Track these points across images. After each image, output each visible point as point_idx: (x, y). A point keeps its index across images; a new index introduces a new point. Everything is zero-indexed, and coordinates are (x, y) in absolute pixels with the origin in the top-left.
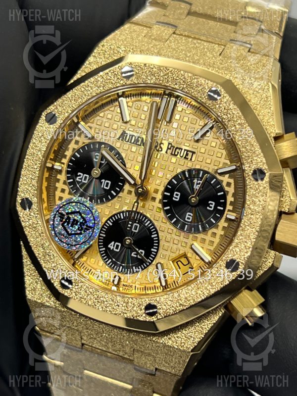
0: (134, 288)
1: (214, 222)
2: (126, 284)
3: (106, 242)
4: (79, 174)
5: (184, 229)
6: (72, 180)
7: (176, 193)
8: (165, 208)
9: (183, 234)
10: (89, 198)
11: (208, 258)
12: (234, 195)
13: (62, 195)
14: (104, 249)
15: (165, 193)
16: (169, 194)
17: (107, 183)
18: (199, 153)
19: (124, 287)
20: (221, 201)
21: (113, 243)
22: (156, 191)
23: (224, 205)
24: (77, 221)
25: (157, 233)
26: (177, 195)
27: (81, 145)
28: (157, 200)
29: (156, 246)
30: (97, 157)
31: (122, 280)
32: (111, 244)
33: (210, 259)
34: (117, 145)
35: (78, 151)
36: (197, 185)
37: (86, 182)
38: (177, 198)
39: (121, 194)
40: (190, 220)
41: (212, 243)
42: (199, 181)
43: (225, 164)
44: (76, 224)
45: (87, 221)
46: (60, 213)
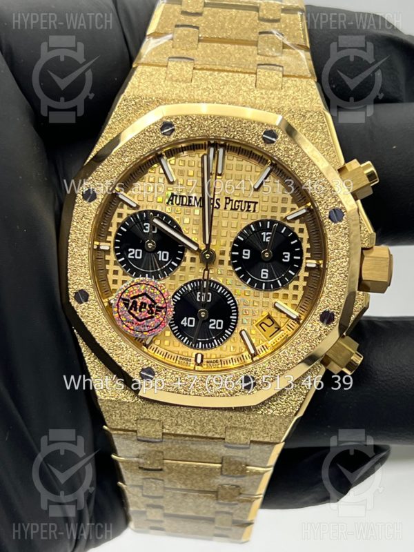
0: (220, 363)
1: (293, 274)
2: (210, 360)
3: (177, 319)
4: (130, 250)
5: (262, 288)
6: (123, 259)
7: (244, 251)
8: (237, 270)
9: (262, 293)
10: (147, 275)
11: (295, 314)
12: (309, 241)
13: (115, 277)
14: (177, 327)
15: (233, 253)
16: (237, 253)
17: (165, 255)
18: (261, 202)
19: (209, 364)
20: (296, 250)
21: (186, 318)
22: (223, 253)
23: (301, 253)
24: (145, 304)
25: (233, 298)
26: (246, 252)
27: (125, 216)
28: (226, 263)
29: (234, 312)
30: (147, 228)
31: (205, 357)
32: (183, 321)
33: (297, 314)
34: (168, 210)
35: (123, 225)
36: (266, 237)
37: (140, 257)
38: (247, 256)
39: (183, 264)
40: (266, 277)
41: (295, 296)
42: (267, 233)
43: (293, 209)
44: (145, 308)
45: (157, 301)
46: (124, 299)
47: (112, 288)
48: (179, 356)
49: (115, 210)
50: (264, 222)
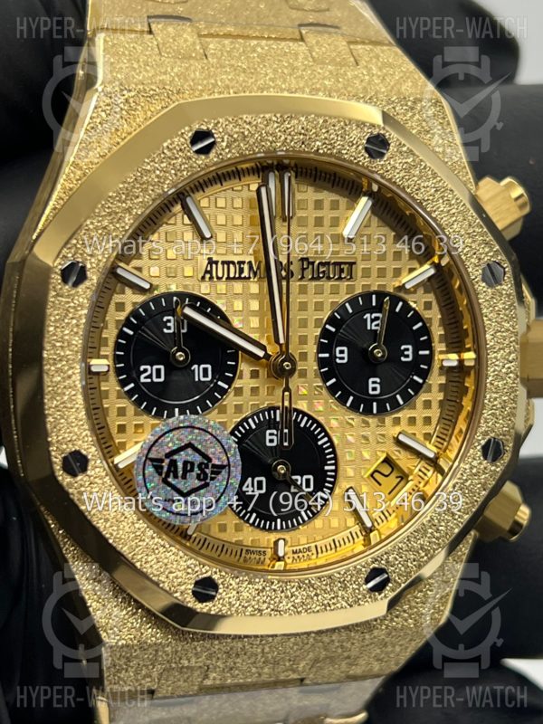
0: (314, 551)
1: (421, 381)
2: (298, 548)
4: (142, 368)
5: (372, 411)
6: (132, 385)
7: (338, 349)
8: (329, 384)
9: (370, 420)
10: (176, 410)
11: (431, 449)
12: (443, 323)
13: (121, 420)
15: (320, 355)
16: (327, 355)
17: (205, 370)
18: (360, 262)
19: (296, 556)
20: (422, 339)
21: (250, 479)
22: (304, 357)
23: (428, 345)
25: (327, 435)
26: (342, 352)
27: (129, 308)
28: (311, 374)
29: (330, 459)
30: (169, 324)
31: (288, 544)
32: (246, 485)
34: (204, 290)
35: (127, 323)
36: (373, 322)
37: (162, 379)
38: (343, 358)
39: (237, 383)
40: (378, 392)
41: (427, 420)
42: (374, 315)
43: (411, 270)
44: (192, 470)
45: (211, 456)
46: (152, 460)
47: (117, 441)
48: (245, 549)
49: (111, 299)
50: (367, 296)
